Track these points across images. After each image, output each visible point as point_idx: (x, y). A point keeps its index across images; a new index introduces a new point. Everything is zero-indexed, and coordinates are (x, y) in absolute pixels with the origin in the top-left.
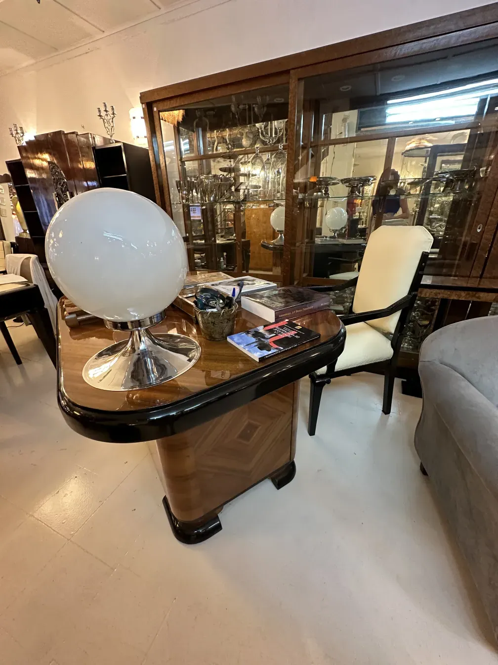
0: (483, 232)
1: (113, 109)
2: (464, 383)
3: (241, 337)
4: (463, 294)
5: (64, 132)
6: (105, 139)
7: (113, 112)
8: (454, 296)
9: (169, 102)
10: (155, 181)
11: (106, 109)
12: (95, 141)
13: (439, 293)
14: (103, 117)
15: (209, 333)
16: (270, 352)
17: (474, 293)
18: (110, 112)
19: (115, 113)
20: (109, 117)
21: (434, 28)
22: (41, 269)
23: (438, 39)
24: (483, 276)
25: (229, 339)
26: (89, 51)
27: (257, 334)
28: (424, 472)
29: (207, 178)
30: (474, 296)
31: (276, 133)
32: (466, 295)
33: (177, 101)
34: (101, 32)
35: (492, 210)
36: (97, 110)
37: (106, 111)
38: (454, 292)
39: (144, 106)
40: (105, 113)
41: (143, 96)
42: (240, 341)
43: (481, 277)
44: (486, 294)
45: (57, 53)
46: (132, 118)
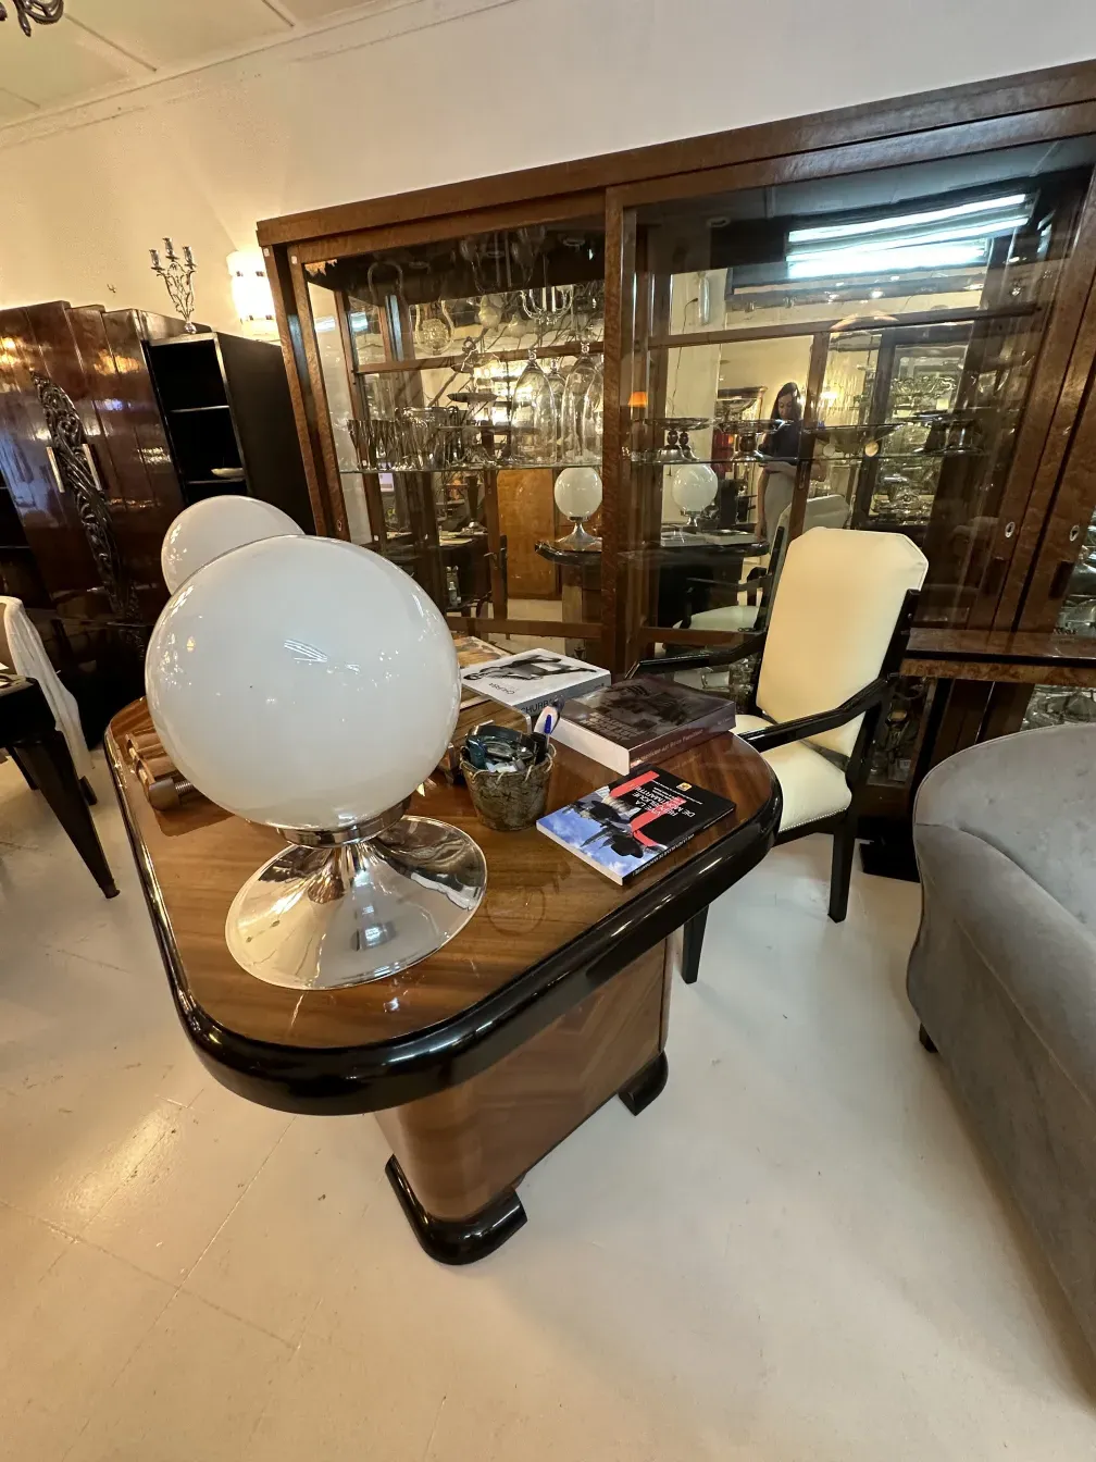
0: (1016, 536)
1: (188, 253)
2: (1018, 875)
3: (567, 821)
4: (985, 668)
5: (67, 304)
6: (168, 320)
7: (190, 261)
8: (966, 673)
9: (326, 245)
10: (300, 424)
11: (171, 253)
12: (146, 326)
13: (937, 668)
14: (166, 272)
15: (497, 816)
16: (643, 861)
17: (1007, 666)
18: (182, 261)
19: (193, 262)
20: (179, 273)
21: (913, 116)
22: (33, 632)
23: (919, 139)
24: (1020, 626)
25: (540, 827)
26: (119, 113)
27: (601, 812)
28: (927, 1044)
29: (421, 415)
30: (1005, 672)
31: (559, 305)
32: (991, 670)
33: (345, 245)
34: (152, 72)
35: (1034, 493)
36: (150, 254)
37: (172, 258)
38: (967, 666)
39: (267, 254)
40: (170, 262)
41: (265, 231)
42: (568, 832)
43: (1014, 628)
44: (1030, 668)
45: (40, 114)
46: (233, 273)
